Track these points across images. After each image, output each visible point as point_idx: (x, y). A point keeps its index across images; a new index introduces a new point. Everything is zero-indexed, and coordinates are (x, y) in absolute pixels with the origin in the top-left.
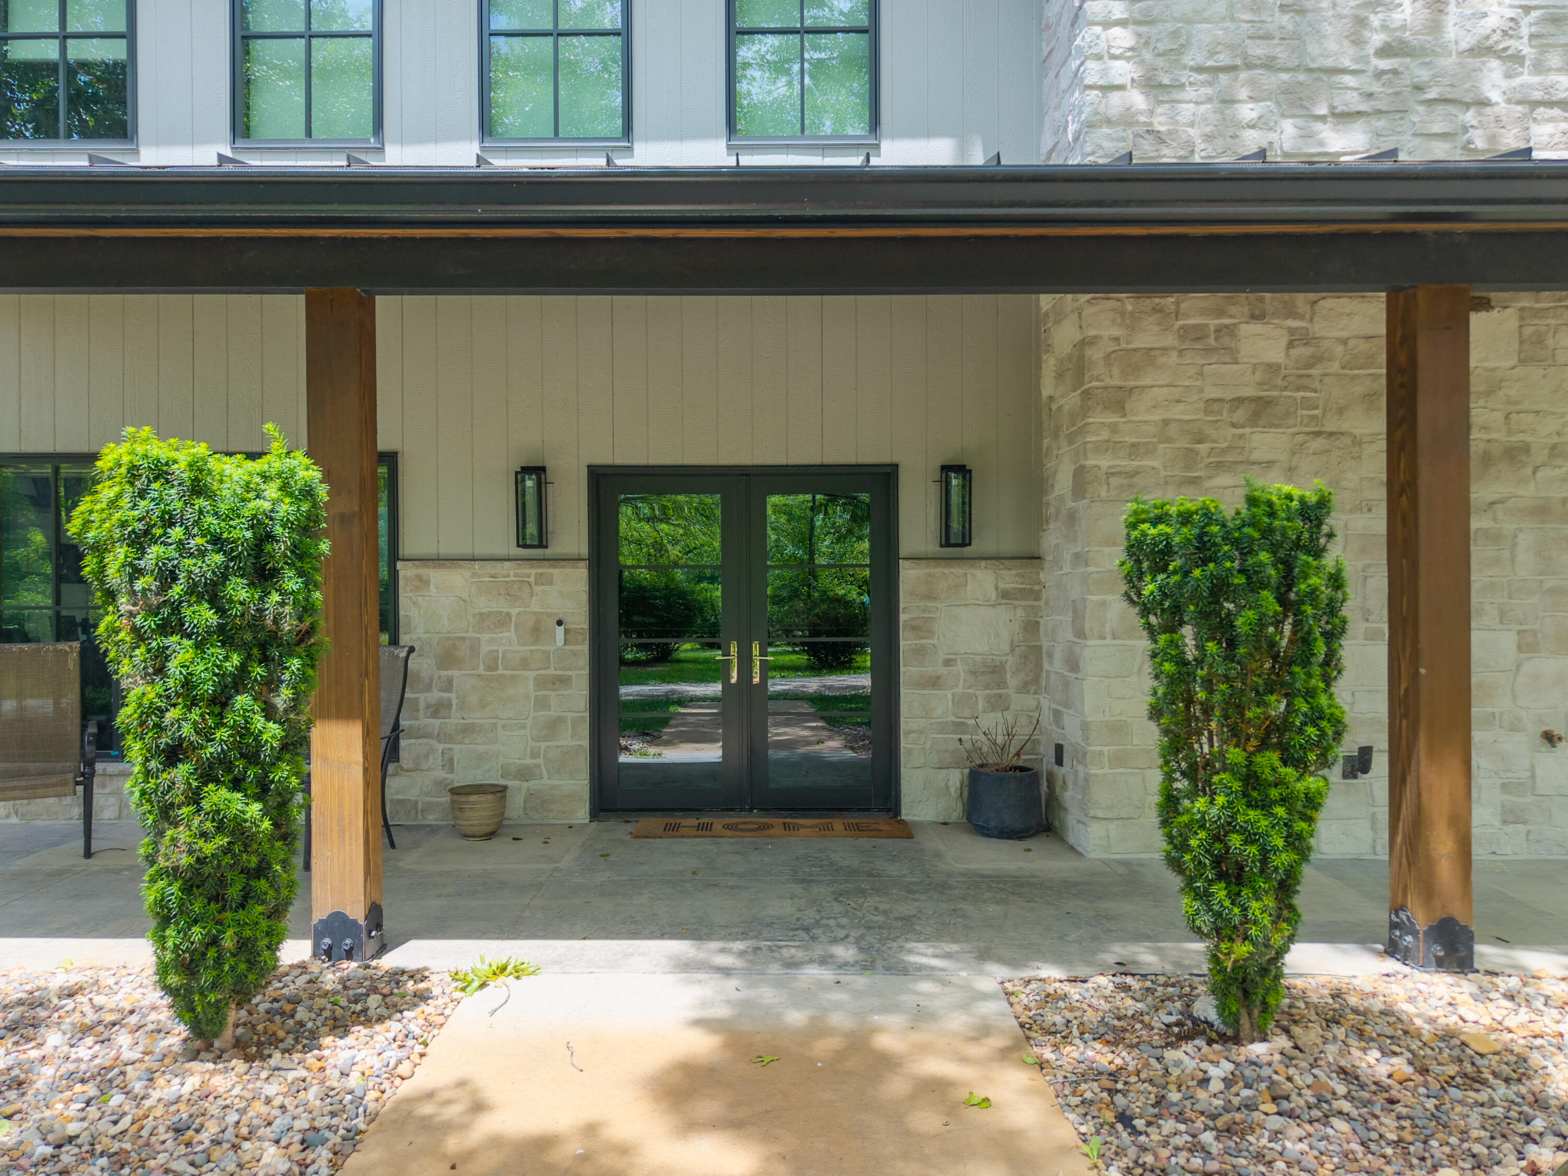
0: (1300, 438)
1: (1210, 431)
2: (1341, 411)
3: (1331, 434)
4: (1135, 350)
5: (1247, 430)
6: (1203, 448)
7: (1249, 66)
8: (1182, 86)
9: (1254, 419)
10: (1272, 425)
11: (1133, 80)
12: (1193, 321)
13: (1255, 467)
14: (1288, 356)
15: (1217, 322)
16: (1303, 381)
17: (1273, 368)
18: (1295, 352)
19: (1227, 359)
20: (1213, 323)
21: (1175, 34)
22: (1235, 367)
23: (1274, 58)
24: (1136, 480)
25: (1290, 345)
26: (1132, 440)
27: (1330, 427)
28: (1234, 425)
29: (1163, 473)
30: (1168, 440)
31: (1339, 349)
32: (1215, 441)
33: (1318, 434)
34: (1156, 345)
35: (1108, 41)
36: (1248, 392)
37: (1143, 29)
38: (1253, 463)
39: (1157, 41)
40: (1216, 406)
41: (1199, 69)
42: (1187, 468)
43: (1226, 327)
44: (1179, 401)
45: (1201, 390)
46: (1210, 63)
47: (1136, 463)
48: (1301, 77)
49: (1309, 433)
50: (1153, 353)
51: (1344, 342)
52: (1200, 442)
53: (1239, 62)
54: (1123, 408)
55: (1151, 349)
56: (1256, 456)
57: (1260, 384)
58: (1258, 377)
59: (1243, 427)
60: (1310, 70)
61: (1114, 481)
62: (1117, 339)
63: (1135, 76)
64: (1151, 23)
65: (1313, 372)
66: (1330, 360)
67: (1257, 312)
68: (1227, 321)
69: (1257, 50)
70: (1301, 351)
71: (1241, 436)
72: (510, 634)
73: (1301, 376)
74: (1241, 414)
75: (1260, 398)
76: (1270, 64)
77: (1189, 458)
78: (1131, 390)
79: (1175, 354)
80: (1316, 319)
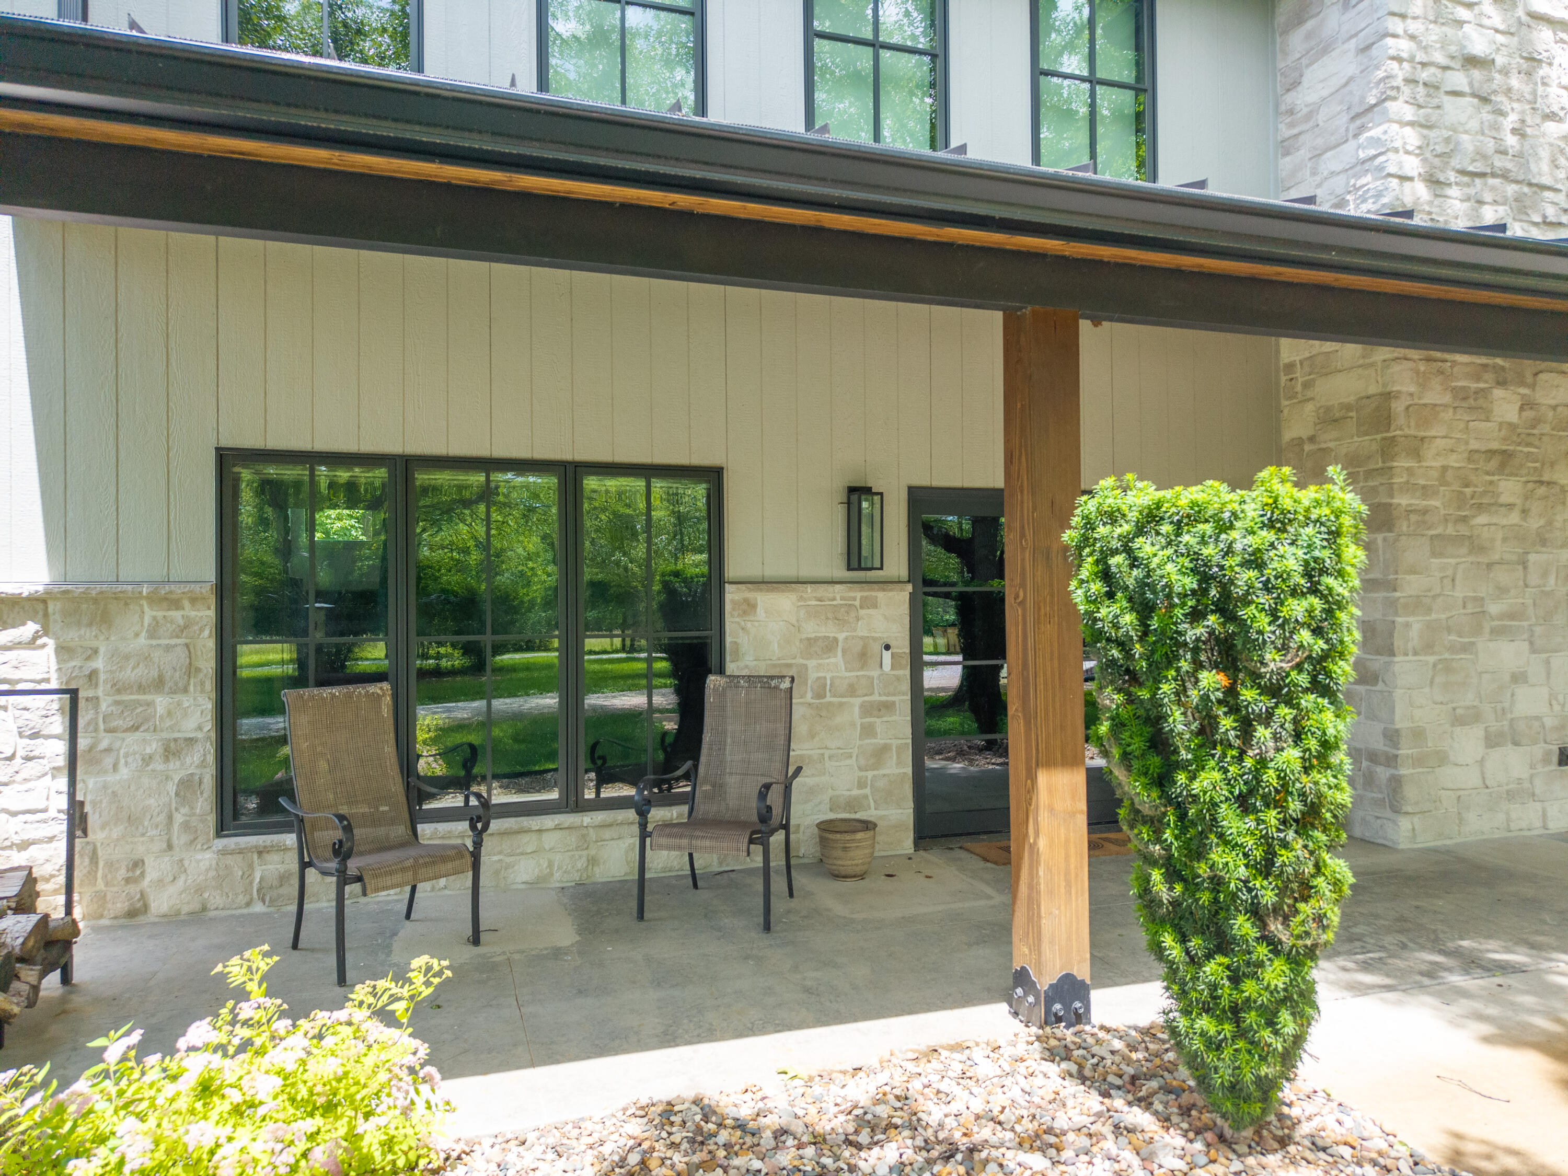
0: (1530, 486)
1: (1473, 478)
2: (1552, 464)
3: (1549, 483)
4: (1425, 405)
5: (1496, 478)
6: (1468, 491)
7: (1494, 175)
8: (1450, 185)
9: (1502, 468)
10: (1511, 474)
11: (1420, 174)
12: (1460, 384)
13: (1502, 509)
14: (1520, 417)
15: (1476, 385)
16: (1531, 439)
17: (1512, 426)
18: (1524, 414)
19: (1483, 417)
20: (1474, 385)
21: (1447, 140)
22: (1489, 424)
23: (1510, 171)
24: (1427, 517)
25: (1522, 409)
26: (1422, 482)
27: (1546, 478)
28: (1488, 473)
29: (1443, 512)
30: (1447, 484)
31: (1551, 414)
32: (1476, 486)
33: (1541, 483)
34: (1438, 402)
35: (1403, 138)
36: (1495, 445)
37: (1425, 132)
38: (1501, 505)
39: (1435, 144)
40: (1476, 456)
41: (1463, 172)
42: (1459, 508)
43: (1483, 390)
44: (1452, 451)
45: (1467, 443)
46: (1471, 168)
47: (1425, 503)
48: (1526, 189)
49: (1536, 482)
50: (1437, 409)
51: (1554, 408)
52: (1467, 486)
53: (1489, 171)
54: (1419, 455)
55: (1436, 405)
56: (1503, 499)
57: (1504, 439)
58: (1503, 433)
59: (1493, 475)
60: (1530, 184)
61: (1414, 518)
62: (1411, 395)
63: (1422, 171)
64: (1429, 127)
65: (1535, 431)
66: (1545, 422)
67: (1501, 379)
68: (1482, 385)
69: (1500, 162)
70: (1529, 414)
71: (1491, 482)
72: (838, 659)
73: (1529, 435)
74: (1494, 463)
75: (1505, 451)
76: (1505, 176)
77: (1461, 499)
78: (1422, 439)
79: (1451, 410)
80: (1537, 388)
